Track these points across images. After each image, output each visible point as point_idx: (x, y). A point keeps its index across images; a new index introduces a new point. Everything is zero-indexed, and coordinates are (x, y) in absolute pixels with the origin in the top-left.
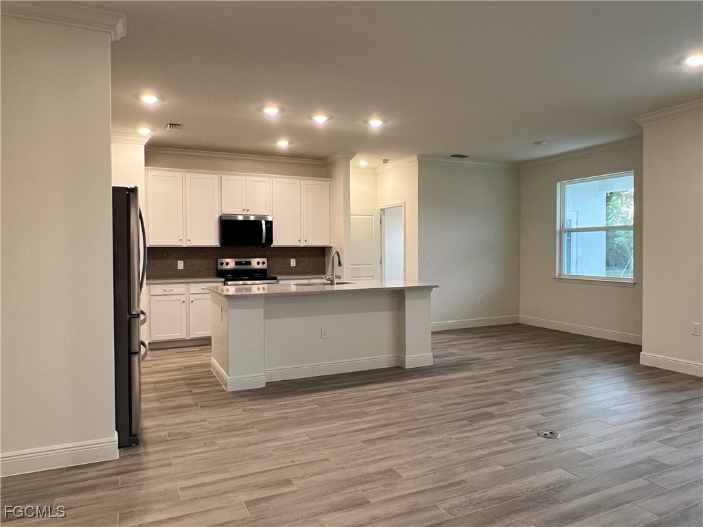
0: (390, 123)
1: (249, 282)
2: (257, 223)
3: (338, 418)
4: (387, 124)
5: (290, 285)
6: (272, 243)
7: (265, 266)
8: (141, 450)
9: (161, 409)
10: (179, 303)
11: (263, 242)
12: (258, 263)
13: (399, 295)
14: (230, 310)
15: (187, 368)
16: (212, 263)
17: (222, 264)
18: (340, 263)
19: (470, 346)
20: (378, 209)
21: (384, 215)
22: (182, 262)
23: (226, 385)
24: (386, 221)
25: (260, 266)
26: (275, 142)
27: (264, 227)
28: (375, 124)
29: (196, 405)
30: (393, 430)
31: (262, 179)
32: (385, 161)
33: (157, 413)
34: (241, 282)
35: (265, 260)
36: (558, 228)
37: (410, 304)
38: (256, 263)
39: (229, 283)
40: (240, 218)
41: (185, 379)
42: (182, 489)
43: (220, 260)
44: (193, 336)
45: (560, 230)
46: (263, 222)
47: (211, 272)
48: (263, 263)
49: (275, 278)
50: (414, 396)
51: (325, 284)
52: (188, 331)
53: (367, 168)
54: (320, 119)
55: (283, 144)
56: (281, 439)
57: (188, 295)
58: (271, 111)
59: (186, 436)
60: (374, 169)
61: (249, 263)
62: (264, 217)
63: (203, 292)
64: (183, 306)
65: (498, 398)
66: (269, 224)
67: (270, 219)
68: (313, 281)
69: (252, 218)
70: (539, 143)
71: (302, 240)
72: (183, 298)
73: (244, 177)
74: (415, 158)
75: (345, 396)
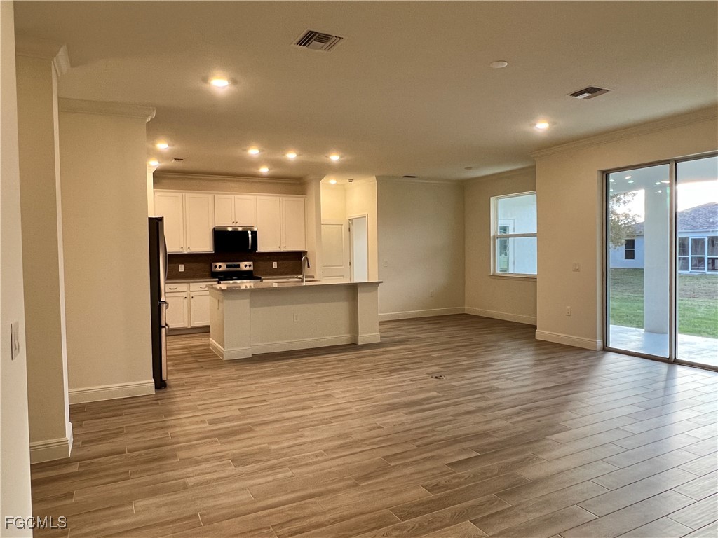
0: (345, 158)
1: (239, 281)
2: (244, 233)
3: (301, 373)
4: (343, 159)
5: (273, 282)
6: (257, 249)
7: (252, 268)
8: (169, 390)
9: (176, 370)
10: (182, 298)
11: (250, 248)
12: (246, 266)
13: (352, 289)
14: (225, 301)
15: (190, 347)
16: (207, 266)
17: (216, 267)
18: (308, 266)
19: (414, 330)
20: (348, 219)
21: (352, 224)
22: (183, 266)
23: (222, 355)
24: (354, 228)
25: (247, 268)
26: (258, 169)
27: (250, 236)
28: (335, 158)
29: (202, 367)
30: (337, 377)
31: (248, 197)
32: (351, 180)
33: (175, 372)
34: (231, 282)
35: (251, 263)
36: (492, 235)
37: (362, 296)
38: (245, 266)
39: (222, 282)
40: (230, 229)
41: (191, 354)
42: (199, 405)
43: (214, 264)
44: (193, 325)
45: (494, 237)
46: (249, 232)
47: (208, 273)
48: (250, 266)
49: (260, 278)
50: (359, 360)
51: (297, 282)
52: (190, 322)
53: (336, 185)
54: (292, 156)
55: (264, 170)
56: (262, 383)
57: (189, 292)
58: (253, 152)
59: (198, 383)
60: (344, 185)
61: (238, 266)
62: (250, 228)
63: (201, 289)
64: (185, 300)
65: (417, 360)
66: (254, 234)
67: (255, 229)
68: (290, 280)
69: (240, 229)
70: (470, 168)
71: (282, 247)
72: (185, 295)
73: (233, 196)
74: (374, 178)
75: (309, 361)
